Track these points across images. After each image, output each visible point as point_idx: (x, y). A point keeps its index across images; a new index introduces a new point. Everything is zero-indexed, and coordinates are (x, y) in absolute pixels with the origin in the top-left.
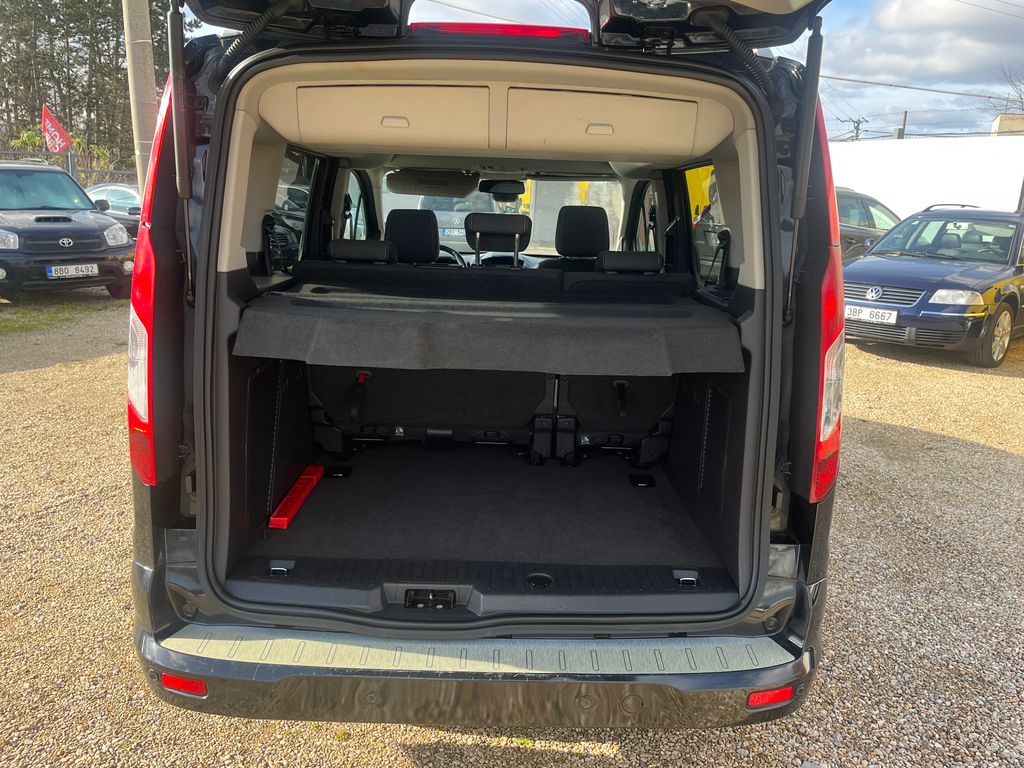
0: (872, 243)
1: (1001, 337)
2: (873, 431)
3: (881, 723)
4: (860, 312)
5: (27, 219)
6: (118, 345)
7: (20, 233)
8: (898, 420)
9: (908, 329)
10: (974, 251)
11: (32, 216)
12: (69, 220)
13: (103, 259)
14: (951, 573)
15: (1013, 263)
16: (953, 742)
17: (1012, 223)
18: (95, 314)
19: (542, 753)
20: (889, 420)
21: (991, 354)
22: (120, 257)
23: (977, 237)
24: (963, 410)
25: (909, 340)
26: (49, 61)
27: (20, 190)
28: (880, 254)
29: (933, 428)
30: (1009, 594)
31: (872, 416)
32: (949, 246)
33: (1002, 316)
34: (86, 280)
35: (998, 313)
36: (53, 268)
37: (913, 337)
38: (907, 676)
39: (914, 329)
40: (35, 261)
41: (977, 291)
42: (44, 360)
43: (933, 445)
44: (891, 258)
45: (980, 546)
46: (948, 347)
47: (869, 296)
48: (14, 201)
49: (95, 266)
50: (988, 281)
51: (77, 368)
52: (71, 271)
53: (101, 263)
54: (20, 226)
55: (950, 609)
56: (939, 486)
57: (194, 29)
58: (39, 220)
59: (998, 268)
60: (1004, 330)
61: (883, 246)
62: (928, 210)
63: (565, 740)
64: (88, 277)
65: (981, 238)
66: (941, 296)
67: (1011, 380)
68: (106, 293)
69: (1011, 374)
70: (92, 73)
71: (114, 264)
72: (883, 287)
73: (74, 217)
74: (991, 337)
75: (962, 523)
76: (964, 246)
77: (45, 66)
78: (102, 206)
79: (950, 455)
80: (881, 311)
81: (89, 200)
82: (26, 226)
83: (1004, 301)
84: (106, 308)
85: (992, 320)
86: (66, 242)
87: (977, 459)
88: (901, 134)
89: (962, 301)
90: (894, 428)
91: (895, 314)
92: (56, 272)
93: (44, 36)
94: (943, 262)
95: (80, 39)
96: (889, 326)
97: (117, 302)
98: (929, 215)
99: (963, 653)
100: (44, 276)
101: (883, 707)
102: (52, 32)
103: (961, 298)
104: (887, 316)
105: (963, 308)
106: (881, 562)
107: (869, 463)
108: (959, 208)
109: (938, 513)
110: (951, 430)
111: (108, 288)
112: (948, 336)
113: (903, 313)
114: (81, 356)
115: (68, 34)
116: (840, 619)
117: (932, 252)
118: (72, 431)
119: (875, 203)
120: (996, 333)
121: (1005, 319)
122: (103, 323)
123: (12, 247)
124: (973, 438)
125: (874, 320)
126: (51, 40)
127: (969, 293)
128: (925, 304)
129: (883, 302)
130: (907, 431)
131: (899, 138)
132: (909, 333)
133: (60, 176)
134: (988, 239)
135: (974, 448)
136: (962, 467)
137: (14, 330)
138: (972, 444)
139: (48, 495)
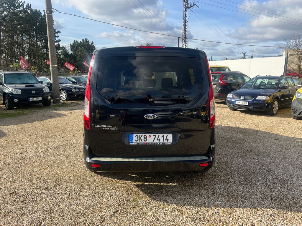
0: (243, 85)
1: (276, 108)
2: (241, 130)
3: (231, 179)
4: (239, 102)
5: (23, 86)
6: (50, 117)
7: (22, 90)
8: (248, 127)
9: (251, 106)
10: (269, 87)
11: (24, 85)
12: (34, 86)
13: (43, 96)
14: (252, 156)
15: (278, 89)
16: (246, 182)
17: (278, 79)
18: (41, 110)
19: (162, 185)
20: (245, 127)
21: (273, 112)
22: (47, 95)
23: (271, 83)
24: (263, 125)
25: (252, 109)
26: (17, 43)
27: (20, 79)
28: (245, 88)
29: (255, 129)
30: (264, 159)
31: (241, 127)
32: (263, 85)
33: (275, 102)
34: (38, 102)
35: (274, 101)
36: (30, 99)
37: (253, 108)
38: (238, 172)
39: (253, 106)
40: (26, 97)
41: (268, 96)
42: (33, 121)
43: (254, 132)
44: (248, 89)
45: (260, 151)
46: (262, 110)
47: (241, 98)
48: (19, 82)
49: (41, 98)
50: (271, 93)
51: (42, 122)
52: (35, 99)
53: (43, 97)
54: (21, 88)
55: (250, 161)
56: (254, 140)
57: (58, 34)
58: (26, 86)
59: (274, 90)
60: (276, 106)
61: (246, 86)
62: (257, 76)
63: (167, 183)
64: (39, 101)
65: (272, 83)
66: (259, 98)
67: (278, 118)
68: (43, 105)
69: (278, 117)
70: (29, 47)
71: (46, 97)
72: (244, 96)
73: (35, 85)
74: (273, 108)
75: (257, 147)
76: (267, 86)
77: (16, 44)
78: (41, 82)
79: (258, 134)
80: (244, 102)
81: (38, 81)
82: (23, 88)
83: (275, 98)
84: (44, 109)
85: (272, 103)
86: (33, 92)
87: (264, 135)
88: (252, 57)
89: (264, 99)
90: (246, 129)
91: (248, 102)
92: (31, 99)
93: (16, 36)
94: (261, 90)
95: (26, 37)
96: (246, 106)
97: (46, 107)
98: (257, 78)
99: (251, 168)
100: (28, 100)
101: (232, 177)
102: (18, 35)
103: (264, 98)
104: (246, 103)
105: (265, 100)
106: (237, 154)
107: (239, 136)
108: (266, 76)
109: (252, 145)
110: (260, 129)
111: (43, 104)
112: (261, 108)
113: (250, 102)
114: (42, 120)
115: (22, 36)
116: (226, 164)
117: (258, 87)
118: (46, 135)
119: (245, 76)
120: (274, 106)
121: (276, 103)
122: (44, 112)
123: (19, 93)
124: (265, 131)
125: (243, 104)
126: (17, 37)
127: (266, 97)
128: (255, 100)
129: (245, 99)
130: (249, 130)
131: (252, 58)
132: (252, 107)
133: (30, 75)
134: (274, 83)
135: (265, 133)
136: (261, 136)
137: (21, 114)
138: (264, 132)
139: (46, 147)
